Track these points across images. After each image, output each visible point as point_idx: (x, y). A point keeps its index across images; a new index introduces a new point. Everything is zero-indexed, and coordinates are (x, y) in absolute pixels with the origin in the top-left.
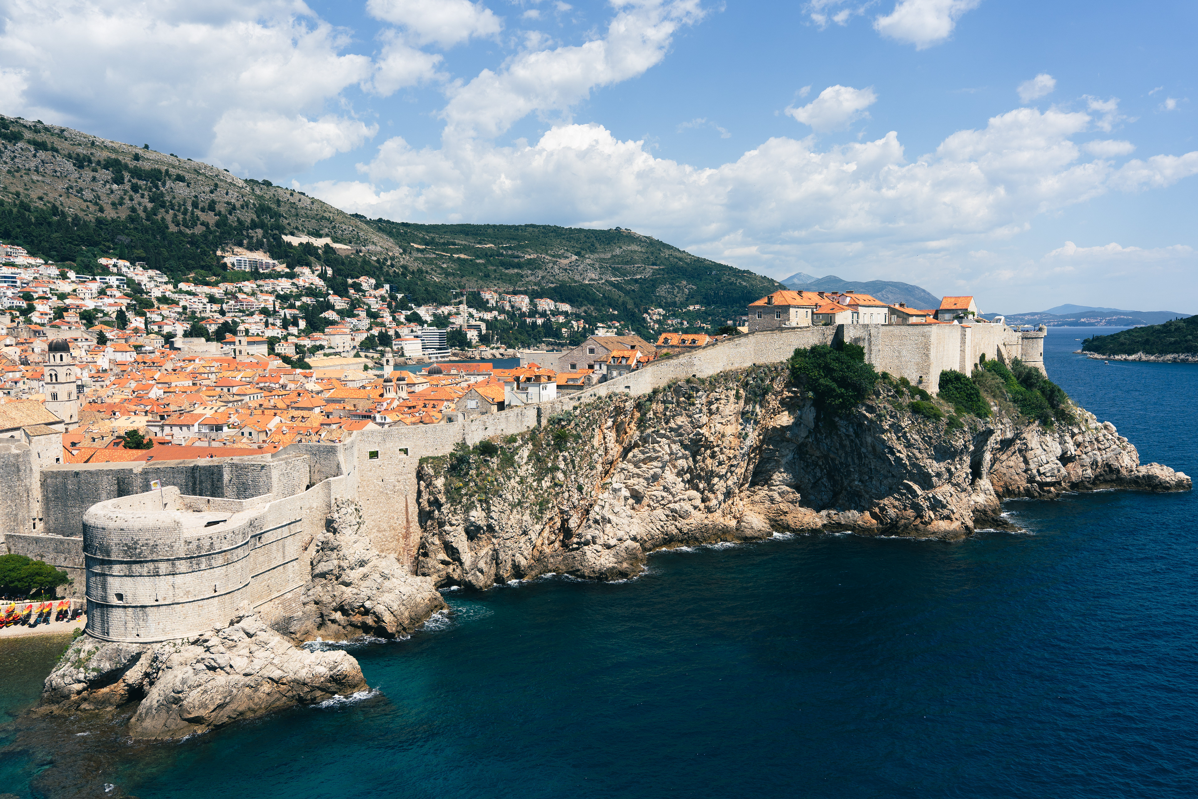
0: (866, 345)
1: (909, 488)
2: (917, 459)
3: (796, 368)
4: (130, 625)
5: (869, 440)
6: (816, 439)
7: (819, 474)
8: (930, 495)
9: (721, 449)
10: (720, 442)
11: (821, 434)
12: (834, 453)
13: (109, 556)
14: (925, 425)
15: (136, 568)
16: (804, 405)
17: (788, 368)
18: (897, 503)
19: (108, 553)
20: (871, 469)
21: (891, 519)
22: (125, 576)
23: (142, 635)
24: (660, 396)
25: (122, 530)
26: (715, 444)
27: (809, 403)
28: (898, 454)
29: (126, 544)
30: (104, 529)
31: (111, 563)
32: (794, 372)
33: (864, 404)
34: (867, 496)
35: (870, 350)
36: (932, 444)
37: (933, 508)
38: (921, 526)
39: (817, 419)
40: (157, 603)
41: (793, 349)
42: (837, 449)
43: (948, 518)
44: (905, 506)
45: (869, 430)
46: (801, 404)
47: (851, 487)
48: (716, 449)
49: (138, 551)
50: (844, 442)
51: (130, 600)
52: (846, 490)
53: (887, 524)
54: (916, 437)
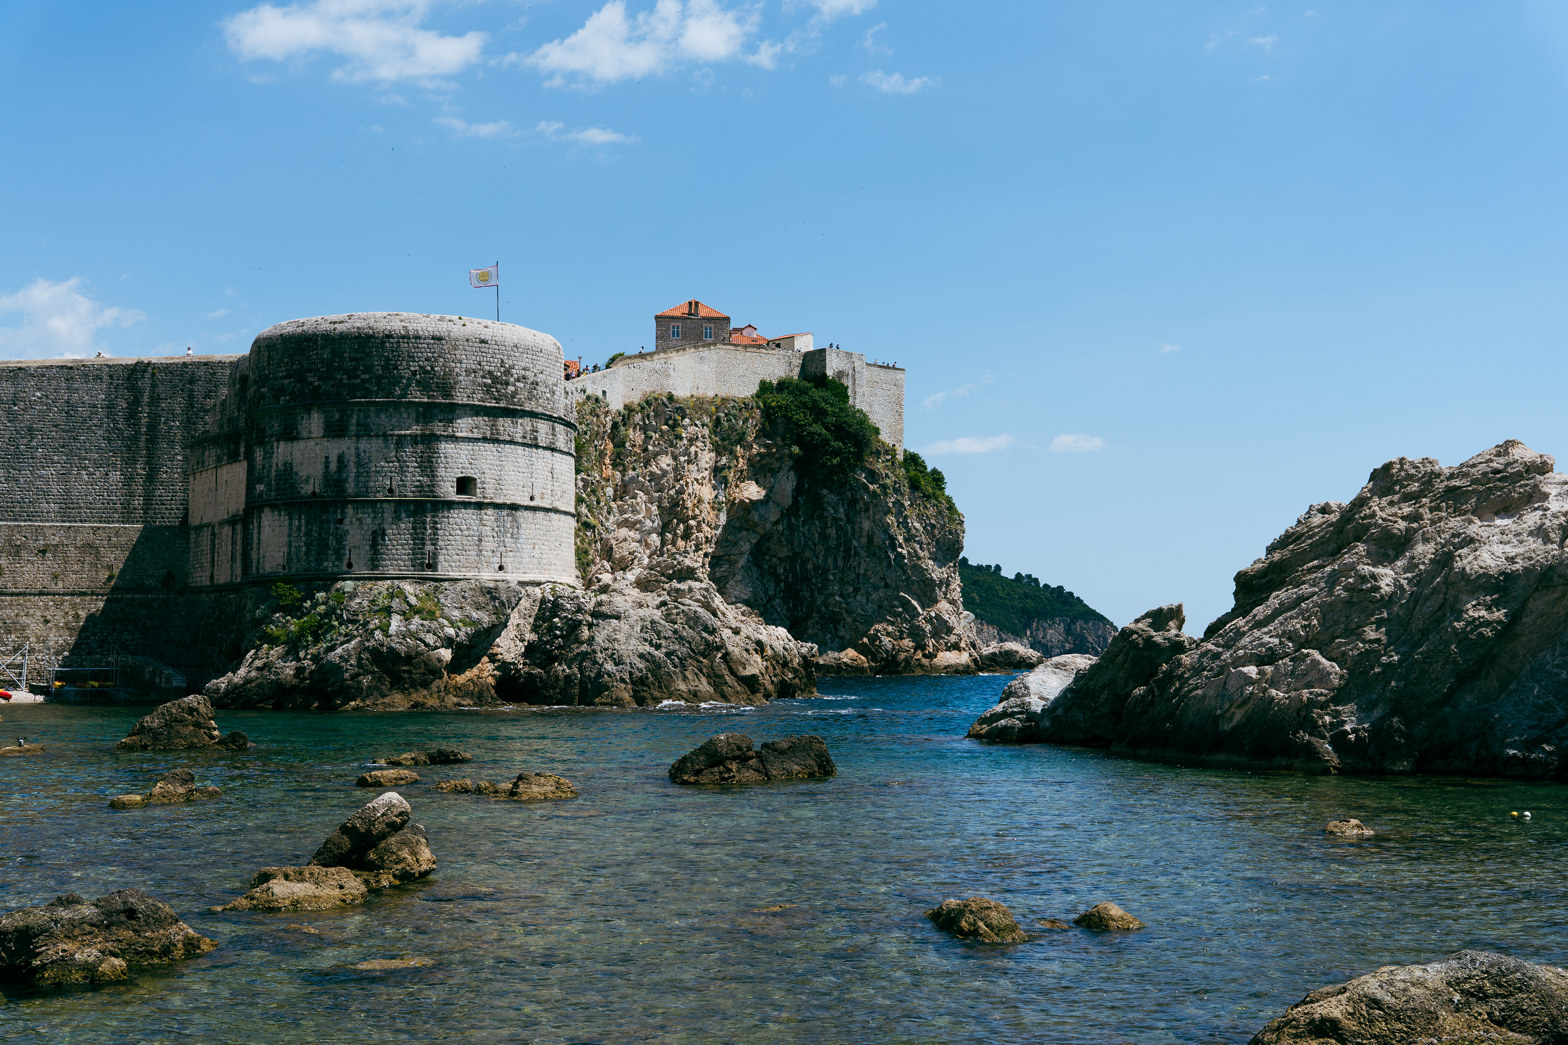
0: (850, 384)
1: (906, 604)
2: (919, 558)
3: (771, 408)
4: (489, 544)
5: (866, 525)
6: (790, 527)
7: (771, 592)
8: (933, 614)
9: (699, 523)
10: (697, 512)
11: (798, 517)
12: (811, 550)
13: (447, 395)
14: (925, 507)
15: (505, 425)
16: (780, 468)
17: (759, 408)
18: (890, 629)
19: (447, 389)
20: (858, 575)
21: (887, 652)
22: (485, 439)
23: (509, 567)
24: (638, 418)
25: (483, 341)
26: (690, 513)
27: (789, 463)
28: (899, 550)
29: (490, 373)
30: (438, 339)
31: (451, 412)
32: (768, 413)
33: (863, 469)
34: (850, 620)
35: (855, 393)
36: (934, 536)
37: (936, 634)
38: (925, 661)
39: (798, 491)
40: (532, 504)
41: (758, 382)
42: (815, 544)
43: (956, 647)
44: (901, 632)
45: (867, 510)
46: (776, 465)
47: (827, 607)
48: (692, 523)
49: (511, 388)
50: (829, 531)
51: (490, 493)
52: (819, 612)
53: (882, 659)
54: (917, 525)
